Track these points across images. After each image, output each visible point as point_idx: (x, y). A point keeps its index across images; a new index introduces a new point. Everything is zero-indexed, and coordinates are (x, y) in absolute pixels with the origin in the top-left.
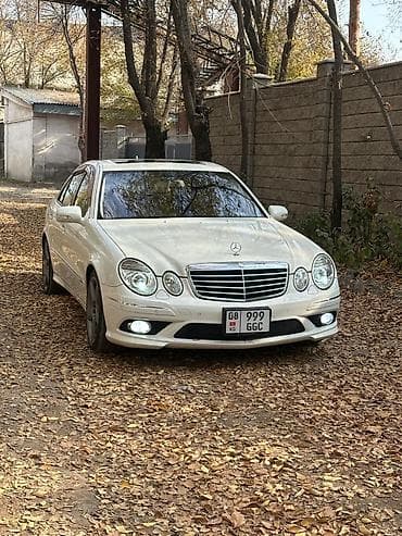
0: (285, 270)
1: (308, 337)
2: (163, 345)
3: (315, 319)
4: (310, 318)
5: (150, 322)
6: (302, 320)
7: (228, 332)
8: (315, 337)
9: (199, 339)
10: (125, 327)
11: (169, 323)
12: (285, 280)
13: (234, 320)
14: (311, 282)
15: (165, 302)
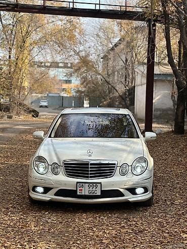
0: (115, 164)
1: (126, 200)
2: (49, 199)
3: (132, 191)
4: (128, 189)
5: (43, 187)
6: (121, 190)
7: (78, 194)
8: (130, 200)
10: (34, 190)
11: (52, 188)
12: (113, 169)
13: (81, 188)
14: (130, 171)
15: (49, 178)
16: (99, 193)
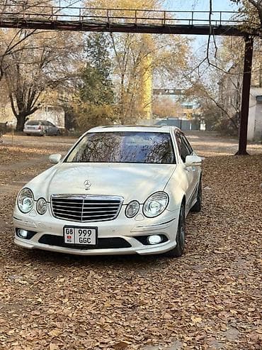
0: (119, 202)
2: (31, 246)
3: (144, 239)
4: (137, 238)
5: (27, 231)
6: (127, 239)
7: (66, 242)
8: (139, 252)
9: (53, 245)
11: (36, 233)
12: (117, 209)
13: (70, 235)
14: (141, 212)
15: (32, 218)
16: (93, 242)
